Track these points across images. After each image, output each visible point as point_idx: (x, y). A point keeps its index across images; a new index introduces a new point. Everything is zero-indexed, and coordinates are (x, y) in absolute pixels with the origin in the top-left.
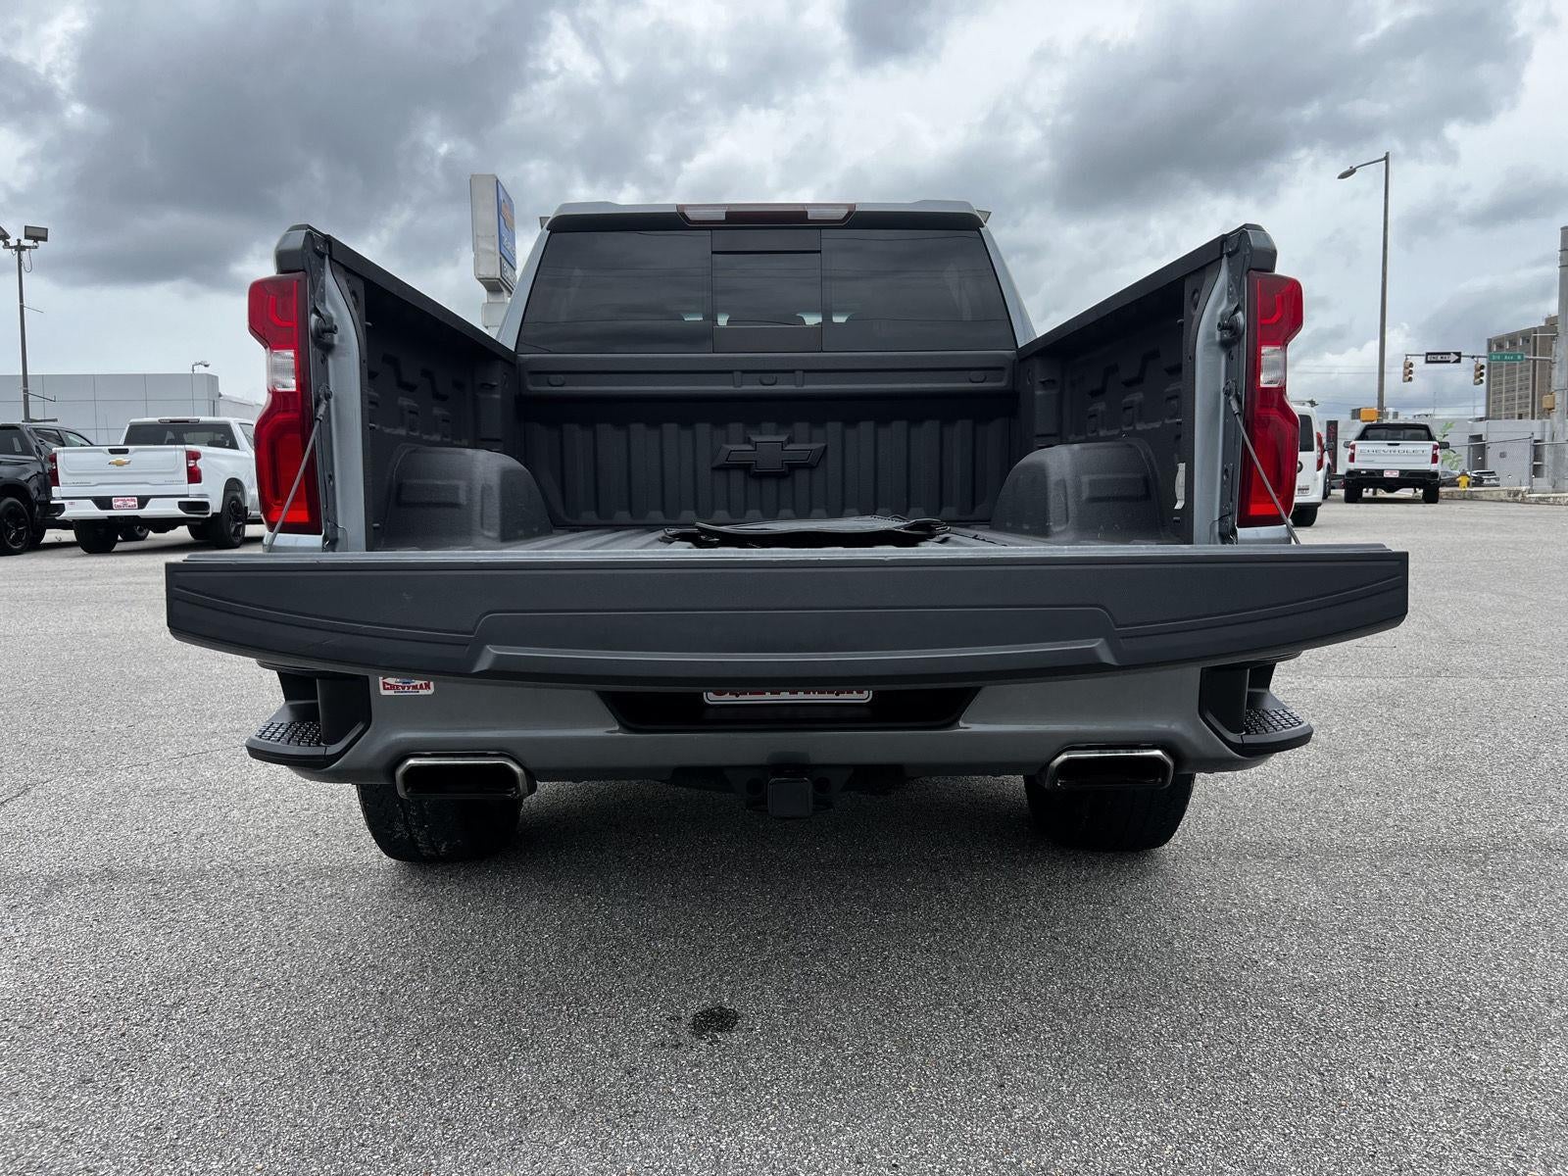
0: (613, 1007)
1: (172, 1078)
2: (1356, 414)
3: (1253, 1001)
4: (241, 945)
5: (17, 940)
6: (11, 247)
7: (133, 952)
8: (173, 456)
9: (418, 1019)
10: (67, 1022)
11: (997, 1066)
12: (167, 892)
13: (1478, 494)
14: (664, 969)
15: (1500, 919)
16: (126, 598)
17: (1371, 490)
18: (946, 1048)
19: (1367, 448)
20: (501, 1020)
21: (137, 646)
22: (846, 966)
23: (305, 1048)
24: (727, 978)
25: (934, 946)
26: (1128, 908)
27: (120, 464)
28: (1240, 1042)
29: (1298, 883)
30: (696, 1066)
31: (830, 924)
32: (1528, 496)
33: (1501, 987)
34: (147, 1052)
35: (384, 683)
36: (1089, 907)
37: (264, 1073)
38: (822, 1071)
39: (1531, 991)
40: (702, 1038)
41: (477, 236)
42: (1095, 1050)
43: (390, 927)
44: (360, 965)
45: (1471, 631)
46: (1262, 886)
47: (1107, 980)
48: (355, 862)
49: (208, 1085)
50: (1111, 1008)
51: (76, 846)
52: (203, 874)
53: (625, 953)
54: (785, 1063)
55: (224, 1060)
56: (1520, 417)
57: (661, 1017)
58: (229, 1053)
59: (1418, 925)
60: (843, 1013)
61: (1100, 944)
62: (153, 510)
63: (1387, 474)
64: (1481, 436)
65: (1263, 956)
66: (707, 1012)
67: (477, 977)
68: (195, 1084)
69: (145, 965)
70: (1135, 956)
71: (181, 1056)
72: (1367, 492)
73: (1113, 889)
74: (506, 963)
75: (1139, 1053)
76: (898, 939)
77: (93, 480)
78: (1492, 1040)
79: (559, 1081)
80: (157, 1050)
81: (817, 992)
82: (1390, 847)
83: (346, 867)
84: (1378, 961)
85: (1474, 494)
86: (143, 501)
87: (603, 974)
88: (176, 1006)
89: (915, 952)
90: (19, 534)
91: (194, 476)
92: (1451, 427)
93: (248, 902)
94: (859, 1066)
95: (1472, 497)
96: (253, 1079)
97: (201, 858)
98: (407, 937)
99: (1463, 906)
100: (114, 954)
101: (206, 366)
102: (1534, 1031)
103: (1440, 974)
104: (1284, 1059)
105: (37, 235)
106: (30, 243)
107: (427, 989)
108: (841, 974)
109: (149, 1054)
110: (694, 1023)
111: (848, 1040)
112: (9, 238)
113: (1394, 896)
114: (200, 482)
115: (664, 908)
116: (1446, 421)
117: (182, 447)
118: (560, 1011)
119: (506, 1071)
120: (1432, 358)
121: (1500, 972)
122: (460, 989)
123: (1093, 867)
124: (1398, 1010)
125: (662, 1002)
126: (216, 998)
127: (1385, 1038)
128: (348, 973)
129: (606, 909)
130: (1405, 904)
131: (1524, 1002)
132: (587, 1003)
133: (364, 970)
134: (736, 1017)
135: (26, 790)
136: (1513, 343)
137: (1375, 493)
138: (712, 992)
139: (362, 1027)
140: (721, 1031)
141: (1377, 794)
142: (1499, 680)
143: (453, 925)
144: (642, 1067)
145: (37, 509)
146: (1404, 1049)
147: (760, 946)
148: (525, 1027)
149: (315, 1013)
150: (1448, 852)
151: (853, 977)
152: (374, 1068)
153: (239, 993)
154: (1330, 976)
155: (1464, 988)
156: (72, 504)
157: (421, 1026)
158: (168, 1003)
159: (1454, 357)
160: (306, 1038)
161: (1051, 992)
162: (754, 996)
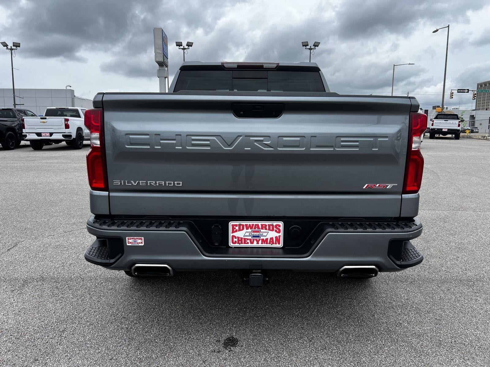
0: (199, 336)
1: (62, 360)
2: (434, 108)
3: (400, 340)
4: (83, 308)
5: (14, 304)
6: (9, 49)
7: (50, 310)
8: (60, 120)
9: (138, 339)
10: (30, 337)
11: (319, 363)
12: (61, 286)
13: (472, 137)
14: (215, 321)
15: (478, 309)
16: (46, 169)
17: (438, 135)
18: (303, 355)
19: (437, 122)
20: (164, 340)
21: (50, 188)
22: (272, 322)
23: (103, 349)
24: (234, 326)
25: (300, 314)
26: (361, 301)
27: (44, 122)
28: (396, 356)
29: (414, 292)
30: (225, 360)
31: (267, 305)
32: (488, 138)
33: (478, 336)
34: (55, 349)
35: (128, 242)
36: (348, 300)
37: (91, 359)
38: (264, 363)
39: (487, 338)
40: (227, 349)
41: (156, 48)
42: (350, 358)
43: (129, 302)
44: (120, 317)
45: (470, 192)
46: (403, 293)
47: (354, 329)
48: (118, 276)
49: (74, 363)
50: (355, 341)
51: (32, 267)
52: (71, 279)
53: (202, 315)
54: (253, 359)
55: (78, 353)
56: (486, 110)
57: (214, 340)
58: (80, 351)
59: (452, 311)
60: (271, 340)
61: (352, 315)
62: (54, 137)
63: (443, 130)
64: (474, 115)
65: (403, 322)
66: (228, 339)
67: (157, 322)
68: (70, 362)
69: (54, 315)
70: (363, 320)
71: (65, 351)
72: (437, 135)
73: (356, 293)
74: (165, 317)
75: (364, 359)
76: (288, 311)
77: (36, 127)
78: (475, 357)
79: (182, 365)
80: (58, 348)
81: (263, 332)
82: (444, 279)
83: (116, 278)
84: (439, 325)
85: (471, 136)
86: (51, 134)
87: (196, 323)
88: (63, 331)
89: (293, 317)
90: (13, 143)
91: (67, 127)
92: (464, 112)
93: (85, 291)
94: (276, 361)
95: (470, 138)
96: (87, 361)
97: (71, 273)
98: (135, 306)
99: (467, 303)
100: (44, 310)
101: (70, 87)
102: (488, 354)
103: (459, 330)
104: (410, 363)
105: (17, 45)
106: (15, 48)
107: (141, 327)
108: (271, 325)
109: (55, 350)
110: (224, 343)
111: (272, 351)
112: (8, 46)
113: (445, 299)
114: (69, 128)
115: (215, 297)
116: (463, 110)
117: (63, 117)
118: (183, 337)
119: (166, 360)
120: (460, 91)
121: (478, 330)
122: (151, 327)
123: (349, 284)
124: (445, 344)
125: (214, 334)
126: (76, 329)
127: (441, 355)
128: (117, 320)
129: (196, 297)
130: (448, 302)
131: (485, 342)
132: (191, 334)
133: (121, 319)
134: (237, 341)
135: (16, 245)
136: (485, 85)
137: (439, 136)
138: (230, 331)
139: (121, 342)
140: (233, 346)
141: (440, 258)
142: (478, 212)
143: (149, 302)
144: (208, 360)
145: (18, 135)
146: (447, 360)
147: (245, 313)
148: (171, 343)
149: (106, 335)
150: (462, 281)
151: (274, 326)
152: (125, 358)
153: (83, 327)
154: (424, 330)
155: (467, 336)
156: (29, 135)
157: (139, 342)
158: (61, 330)
159: (467, 91)
160: (104, 345)
161: (336, 334)
162: (243, 333)
